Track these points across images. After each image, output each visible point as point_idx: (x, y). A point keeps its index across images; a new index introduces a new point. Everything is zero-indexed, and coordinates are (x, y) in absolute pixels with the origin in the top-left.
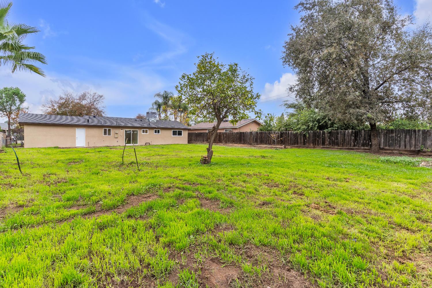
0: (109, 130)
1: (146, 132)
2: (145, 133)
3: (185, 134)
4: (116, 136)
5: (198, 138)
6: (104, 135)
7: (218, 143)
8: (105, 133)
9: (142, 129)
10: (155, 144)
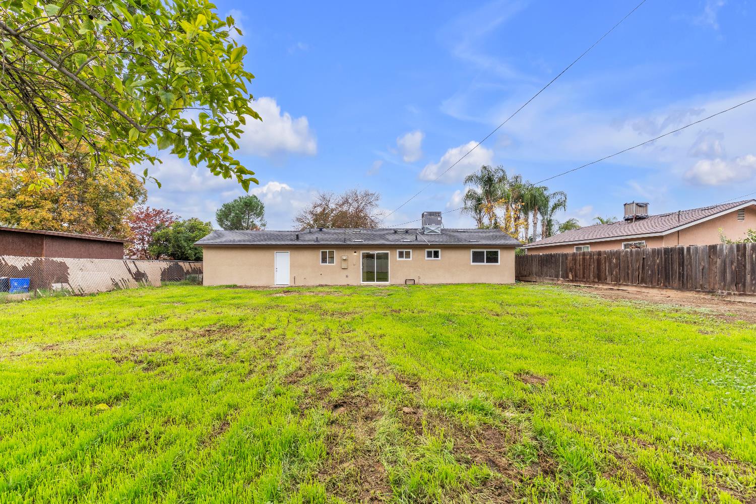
0: (332, 253)
1: (408, 255)
2: (404, 259)
3: (507, 259)
4: (344, 265)
5: (545, 269)
6: (322, 262)
7: (594, 282)
8: (324, 260)
9: (398, 250)
10: (427, 281)
